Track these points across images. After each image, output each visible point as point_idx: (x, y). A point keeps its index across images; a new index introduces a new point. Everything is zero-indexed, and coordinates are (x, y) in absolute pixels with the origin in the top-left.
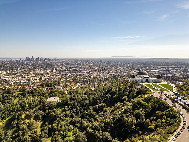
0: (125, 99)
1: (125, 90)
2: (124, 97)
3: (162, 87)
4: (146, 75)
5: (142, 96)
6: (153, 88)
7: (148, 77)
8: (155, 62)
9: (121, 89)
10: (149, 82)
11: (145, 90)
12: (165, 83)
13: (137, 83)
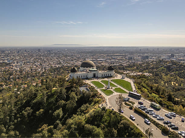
0: (58, 115)
1: (60, 96)
2: (57, 111)
3: (116, 85)
4: (92, 66)
5: (87, 106)
6: (104, 88)
7: (96, 69)
8: (101, 51)
10: (97, 78)
11: (92, 93)
13: (79, 82)
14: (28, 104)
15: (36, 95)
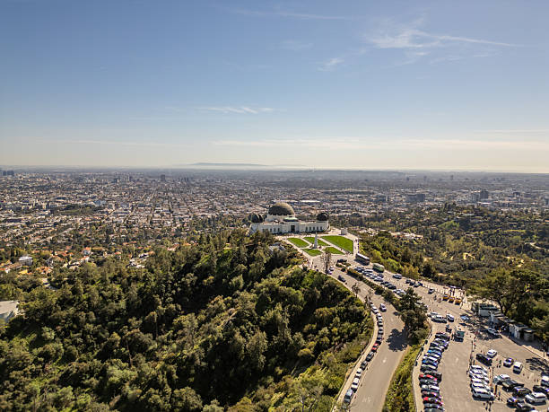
0: (238, 284)
1: (237, 259)
2: (234, 280)
3: (328, 243)
4: (289, 213)
5: (282, 270)
6: (308, 247)
7: (294, 218)
8: (310, 180)
9: (224, 258)
10: (298, 233)
11: (288, 254)
12: (336, 232)
13: (267, 238)
14: (188, 268)
15: (198, 257)
